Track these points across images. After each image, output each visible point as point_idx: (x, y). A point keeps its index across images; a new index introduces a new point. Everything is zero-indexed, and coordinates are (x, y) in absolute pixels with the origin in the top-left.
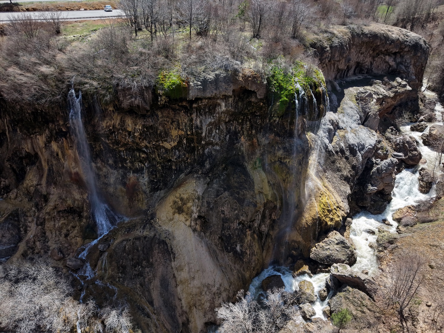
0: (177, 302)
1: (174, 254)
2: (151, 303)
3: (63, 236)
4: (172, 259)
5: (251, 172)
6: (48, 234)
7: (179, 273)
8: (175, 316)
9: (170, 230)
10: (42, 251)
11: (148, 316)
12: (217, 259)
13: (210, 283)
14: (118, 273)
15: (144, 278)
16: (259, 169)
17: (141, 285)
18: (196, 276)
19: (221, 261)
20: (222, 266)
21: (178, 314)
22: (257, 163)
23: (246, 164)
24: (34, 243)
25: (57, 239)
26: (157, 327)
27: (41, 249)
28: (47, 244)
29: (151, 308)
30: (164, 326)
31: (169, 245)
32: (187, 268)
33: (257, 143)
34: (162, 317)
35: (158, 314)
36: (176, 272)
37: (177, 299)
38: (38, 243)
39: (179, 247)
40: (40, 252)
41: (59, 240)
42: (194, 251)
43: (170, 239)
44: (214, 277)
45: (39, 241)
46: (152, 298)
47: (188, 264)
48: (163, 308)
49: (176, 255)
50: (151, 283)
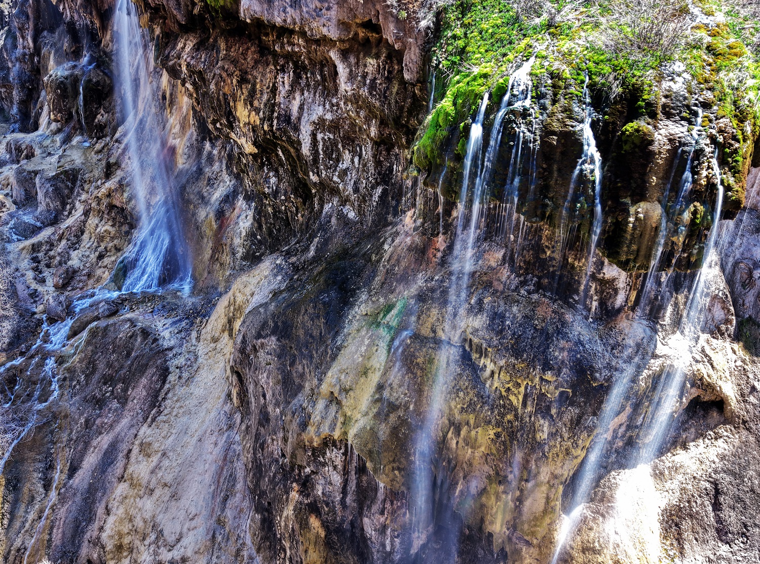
0: (100, 511)
1: (159, 413)
2: (73, 470)
3: (97, 254)
4: (149, 420)
5: (356, 324)
6: (86, 236)
7: (141, 458)
8: (83, 532)
9: (200, 360)
10: (58, 258)
11: (47, 487)
12: (225, 499)
13: (166, 533)
14: (83, 372)
15: (99, 416)
16: (383, 332)
17: (87, 421)
18: (156, 490)
19: (229, 513)
20: (223, 527)
21: (87, 536)
22: (394, 312)
23: (364, 297)
24: (60, 239)
25: (87, 253)
26: (40, 518)
27: (59, 254)
28: (71, 252)
29: (64, 476)
30: (52, 528)
31: (167, 386)
32: (155, 459)
33: (439, 255)
34: (62, 512)
35: (62, 499)
36: (136, 450)
37: (103, 505)
38: (64, 242)
39: (181, 407)
40: (54, 257)
41: (88, 256)
42: (195, 438)
43: (180, 377)
44: (185, 530)
45: (68, 240)
46: (81, 461)
47: (164, 454)
48: (78, 499)
49: (161, 418)
50: (100, 433)
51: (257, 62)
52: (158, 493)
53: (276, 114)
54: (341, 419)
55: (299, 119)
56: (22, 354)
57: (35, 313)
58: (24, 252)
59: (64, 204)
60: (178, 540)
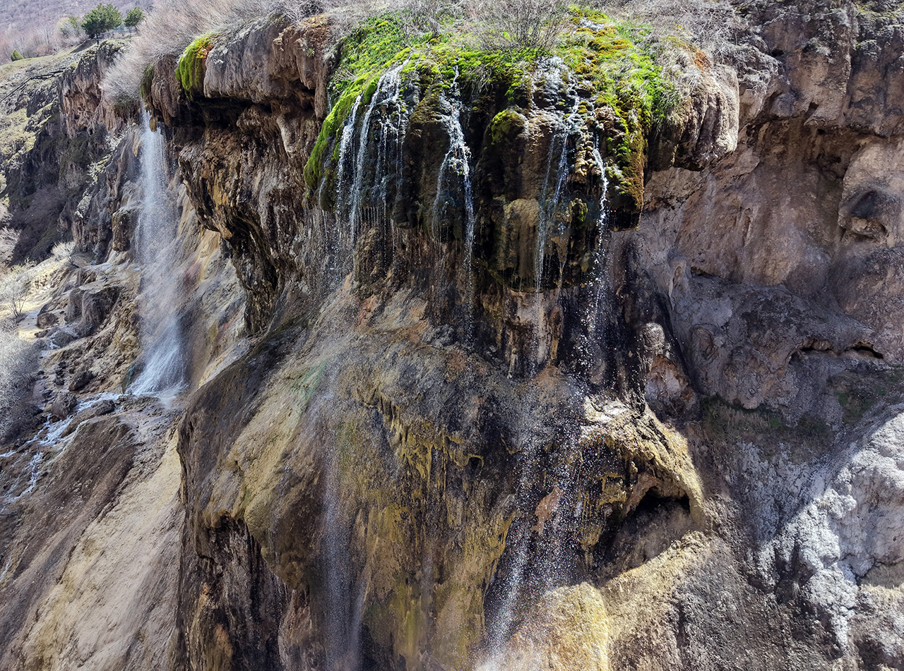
0: (31, 615)
1: (112, 508)
2: (21, 569)
3: (116, 362)
4: (100, 515)
5: (275, 388)
6: (112, 346)
7: (82, 556)
10: (82, 365)
12: (150, 609)
13: (80, 645)
14: (63, 469)
15: (62, 512)
16: (300, 395)
17: (49, 517)
18: (85, 593)
19: (152, 626)
21: (11, 645)
22: (316, 374)
23: (291, 361)
24: (89, 348)
27: (84, 361)
28: (95, 360)
29: (10, 575)
31: (127, 480)
32: (93, 558)
33: (369, 315)
36: (79, 548)
37: (35, 609)
38: (91, 351)
39: (134, 503)
40: (79, 364)
42: (138, 537)
43: (141, 473)
44: (101, 642)
45: (96, 349)
46: (32, 559)
47: (103, 553)
48: (16, 601)
49: (112, 514)
50: (57, 531)
51: (233, 149)
52: (86, 595)
53: (239, 190)
54: (241, 494)
55: (258, 193)
56: (16, 447)
57: (42, 411)
58: (56, 357)
59: (102, 318)
60: (92, 654)
